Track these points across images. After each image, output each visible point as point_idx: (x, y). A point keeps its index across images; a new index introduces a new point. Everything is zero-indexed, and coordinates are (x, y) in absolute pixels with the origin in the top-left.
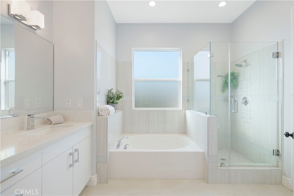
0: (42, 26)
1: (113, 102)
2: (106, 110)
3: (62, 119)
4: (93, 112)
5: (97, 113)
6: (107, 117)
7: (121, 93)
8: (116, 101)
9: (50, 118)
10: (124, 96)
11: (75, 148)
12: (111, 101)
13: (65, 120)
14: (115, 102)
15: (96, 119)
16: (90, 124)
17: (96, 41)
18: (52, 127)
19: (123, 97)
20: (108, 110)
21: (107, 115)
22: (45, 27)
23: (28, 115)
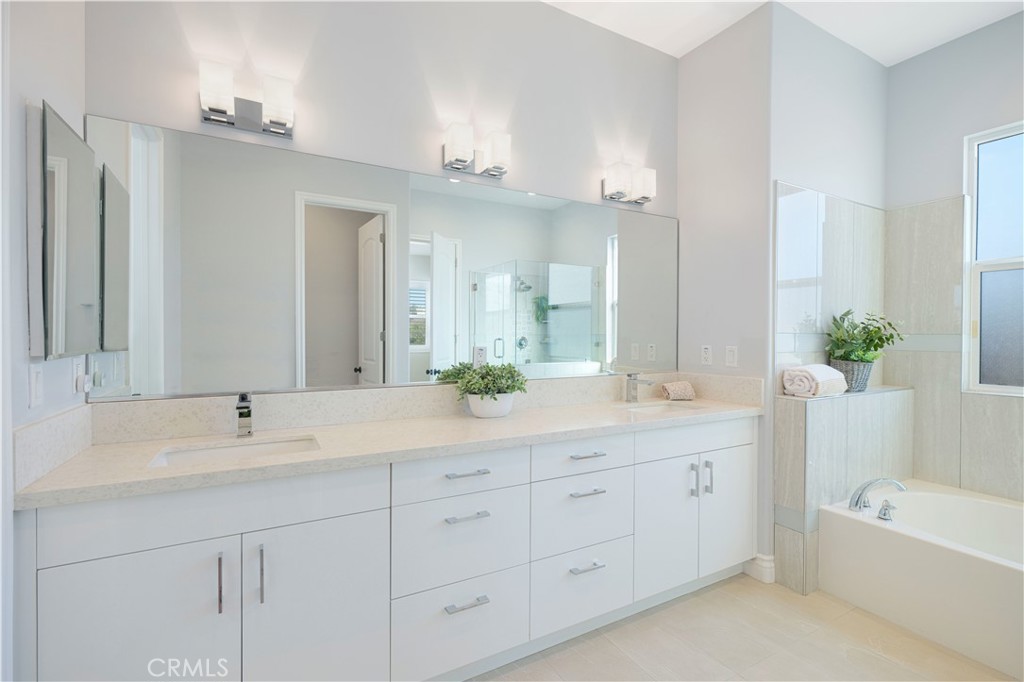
0: (652, 193)
1: (846, 358)
2: (805, 380)
3: (690, 392)
4: (763, 380)
5: (779, 385)
6: (805, 400)
7: (890, 324)
8: (861, 353)
9: (666, 385)
10: (903, 336)
11: (705, 458)
12: (839, 352)
13: (698, 394)
14: (853, 357)
15: (774, 402)
16: (754, 411)
17: (776, 182)
18: (669, 405)
19: (896, 339)
20: (813, 380)
21: (810, 395)
22: (657, 193)
23: (629, 375)
